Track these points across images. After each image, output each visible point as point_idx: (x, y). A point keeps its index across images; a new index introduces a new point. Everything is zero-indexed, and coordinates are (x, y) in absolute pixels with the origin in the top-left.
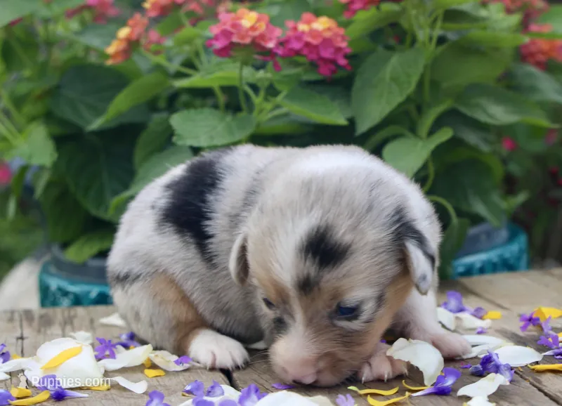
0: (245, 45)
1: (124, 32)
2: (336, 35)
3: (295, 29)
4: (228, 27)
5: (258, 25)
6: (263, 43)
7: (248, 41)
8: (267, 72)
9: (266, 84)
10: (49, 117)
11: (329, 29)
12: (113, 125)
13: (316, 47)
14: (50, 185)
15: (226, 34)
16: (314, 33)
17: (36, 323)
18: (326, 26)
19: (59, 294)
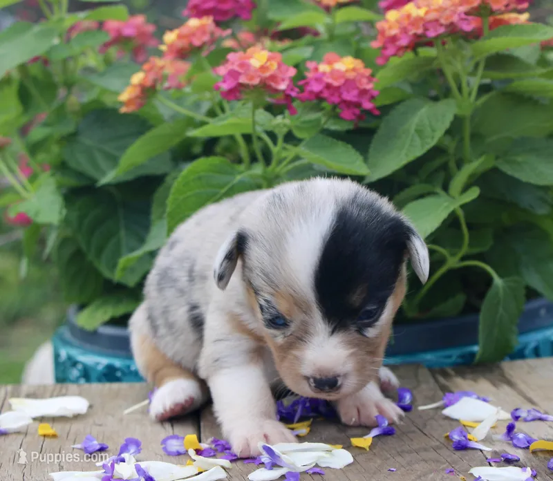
0: (254, 86)
1: (137, 78)
2: (362, 76)
3: (316, 69)
4: (236, 68)
5: (268, 64)
6: (273, 84)
7: (256, 81)
8: (284, 118)
9: (285, 130)
11: (354, 70)
12: (130, 177)
13: (338, 88)
14: (63, 243)
15: (233, 74)
16: (334, 73)
18: (351, 66)
19: (68, 364)
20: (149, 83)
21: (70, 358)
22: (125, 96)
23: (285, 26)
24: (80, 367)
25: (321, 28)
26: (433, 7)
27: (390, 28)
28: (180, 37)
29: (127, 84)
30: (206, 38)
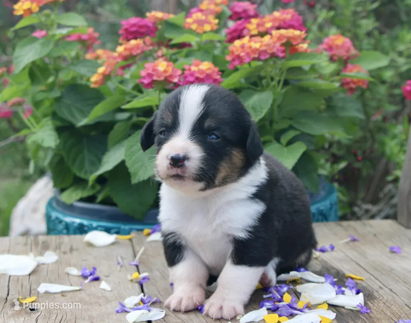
0: (160, 81)
1: (101, 70)
2: (213, 72)
3: (190, 69)
4: (150, 71)
5: (167, 69)
6: (171, 80)
7: (162, 78)
10: (54, 116)
11: (209, 69)
12: (92, 122)
15: (150, 75)
16: (201, 72)
17: (40, 247)
18: (208, 67)
19: (57, 221)
20: (107, 73)
21: (57, 218)
22: (94, 79)
23: (175, 41)
24: (64, 224)
25: (193, 43)
26: (264, 43)
27: (237, 50)
28: (125, 49)
29: (95, 72)
30: (139, 51)
